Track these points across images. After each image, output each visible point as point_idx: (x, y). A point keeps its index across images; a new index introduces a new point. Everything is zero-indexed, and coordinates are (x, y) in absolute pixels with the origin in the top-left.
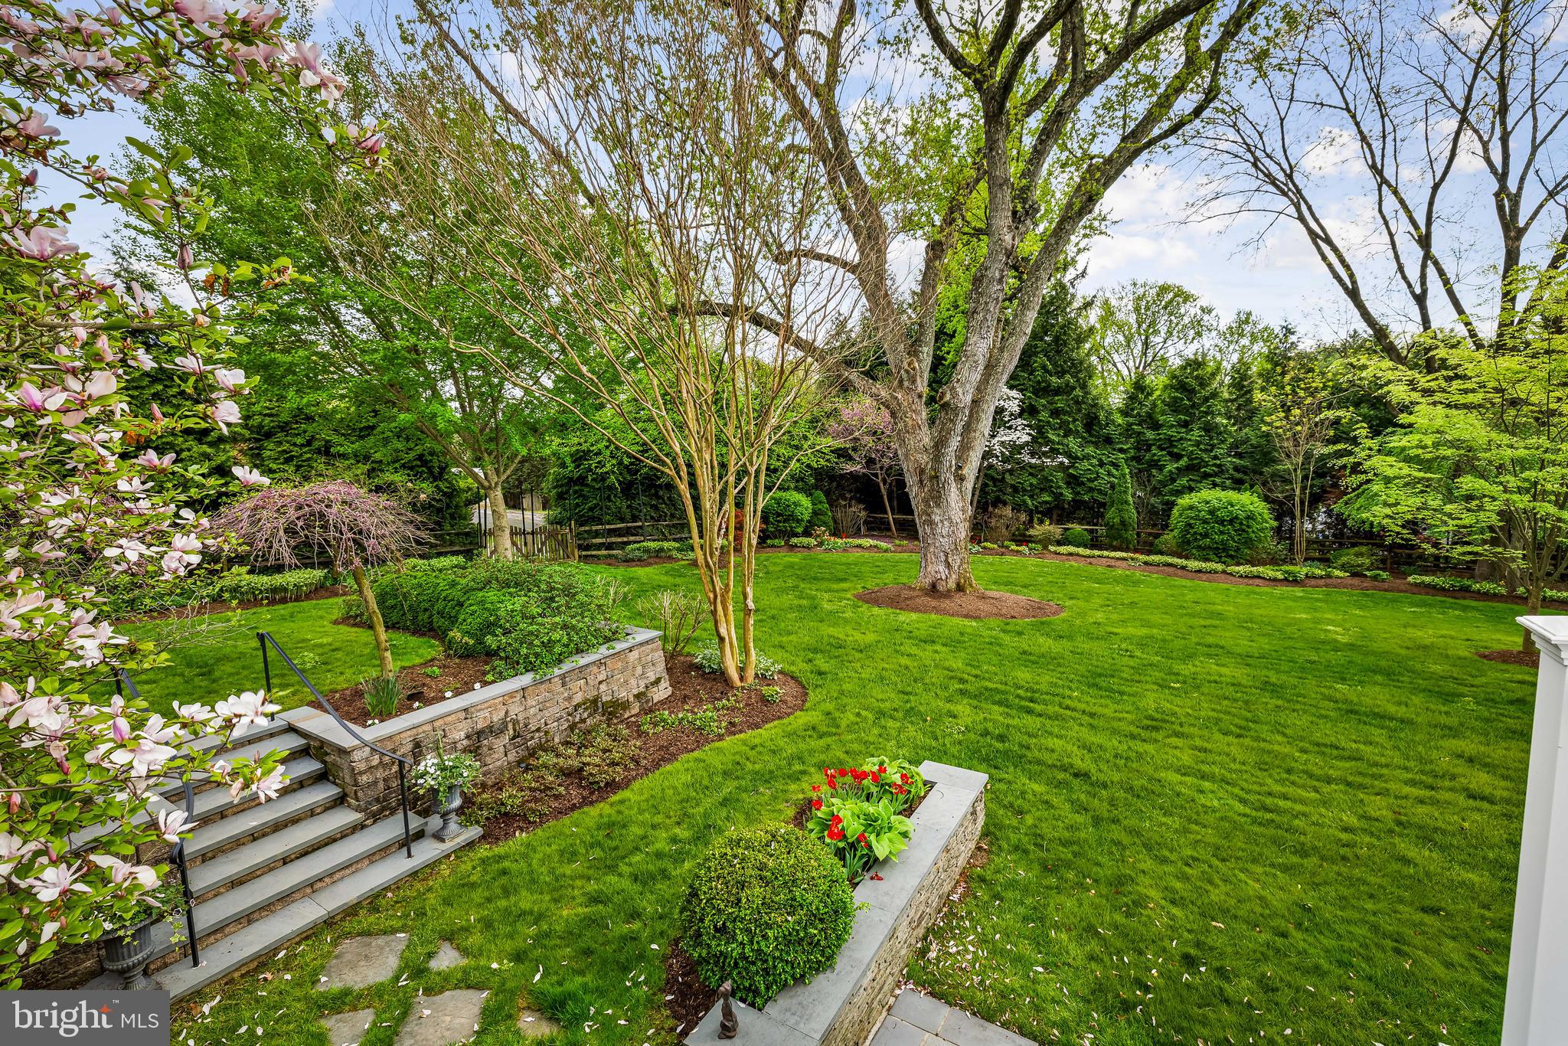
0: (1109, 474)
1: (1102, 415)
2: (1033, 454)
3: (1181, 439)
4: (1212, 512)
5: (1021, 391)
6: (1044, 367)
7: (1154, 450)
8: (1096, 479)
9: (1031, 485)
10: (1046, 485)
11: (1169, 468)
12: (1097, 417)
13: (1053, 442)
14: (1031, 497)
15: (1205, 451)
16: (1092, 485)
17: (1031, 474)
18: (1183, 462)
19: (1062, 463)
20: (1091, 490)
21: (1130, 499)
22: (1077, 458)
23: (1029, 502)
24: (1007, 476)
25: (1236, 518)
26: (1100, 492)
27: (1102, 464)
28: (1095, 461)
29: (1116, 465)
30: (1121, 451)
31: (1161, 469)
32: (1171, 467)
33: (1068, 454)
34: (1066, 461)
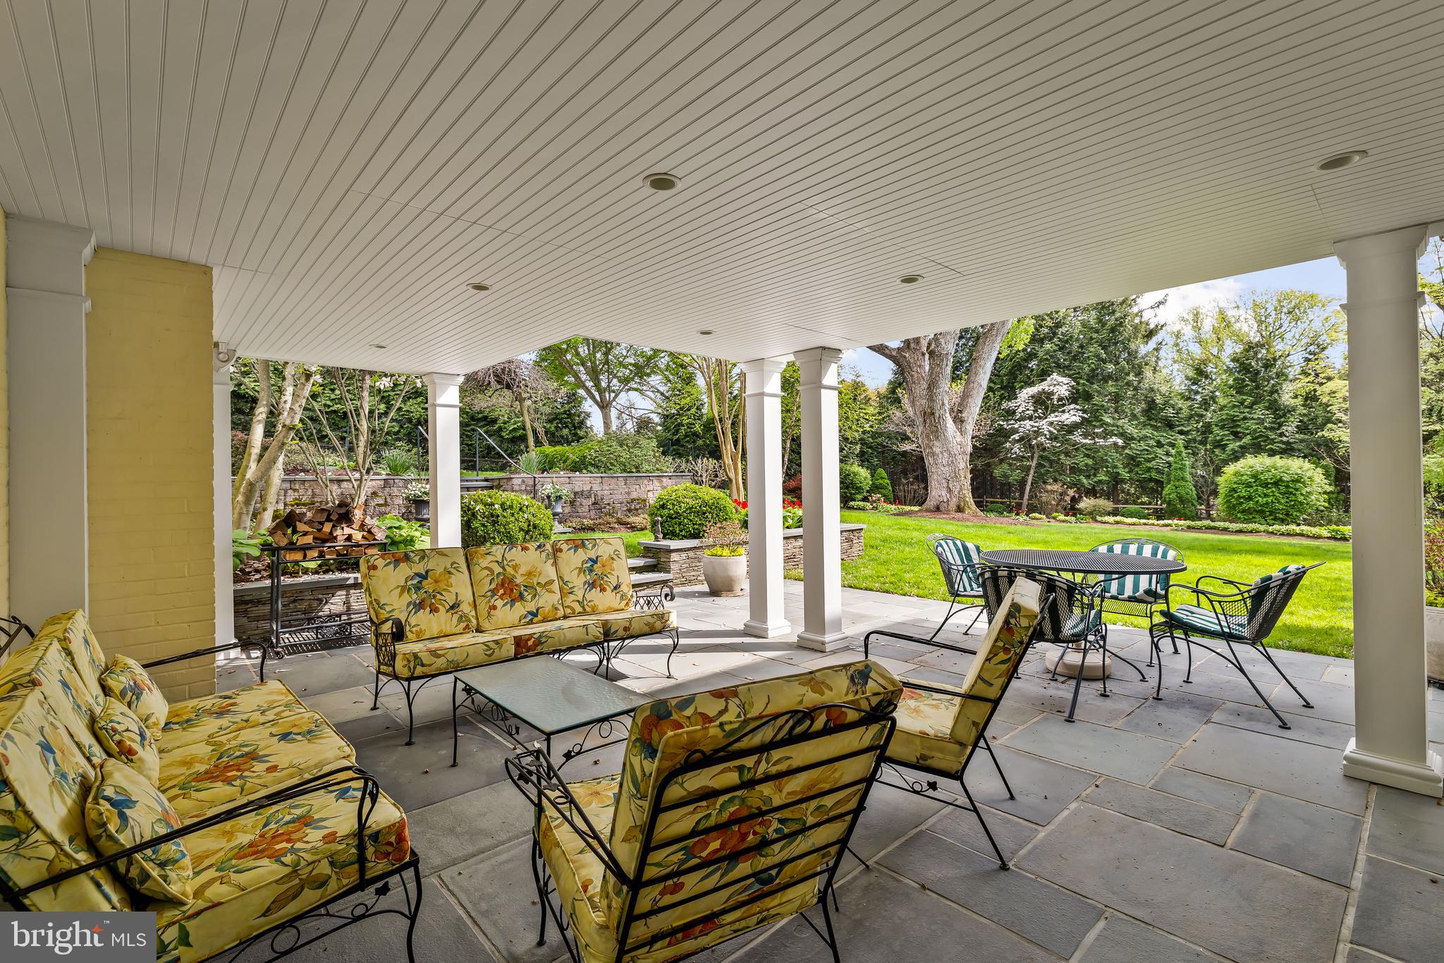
0: (1168, 454)
1: (1159, 400)
2: (1085, 436)
3: (1245, 418)
4: (1255, 476)
5: (1075, 380)
6: (1098, 356)
7: (1216, 430)
8: (1153, 459)
9: (1087, 465)
10: (1099, 464)
11: (1231, 446)
12: (1154, 401)
13: (1107, 424)
14: (1088, 477)
15: (1271, 429)
16: (1149, 465)
17: (1087, 456)
18: (1247, 440)
19: (1115, 444)
20: (1149, 470)
21: (1189, 477)
22: (1133, 438)
23: (1085, 481)
24: (1062, 457)
25: (1281, 480)
26: (1158, 471)
27: (1160, 445)
28: (1152, 443)
29: (1173, 445)
30: (1181, 433)
31: (1224, 447)
32: (1233, 445)
33: (1122, 435)
34: (1120, 442)
